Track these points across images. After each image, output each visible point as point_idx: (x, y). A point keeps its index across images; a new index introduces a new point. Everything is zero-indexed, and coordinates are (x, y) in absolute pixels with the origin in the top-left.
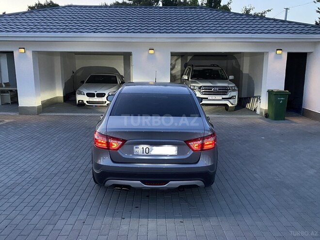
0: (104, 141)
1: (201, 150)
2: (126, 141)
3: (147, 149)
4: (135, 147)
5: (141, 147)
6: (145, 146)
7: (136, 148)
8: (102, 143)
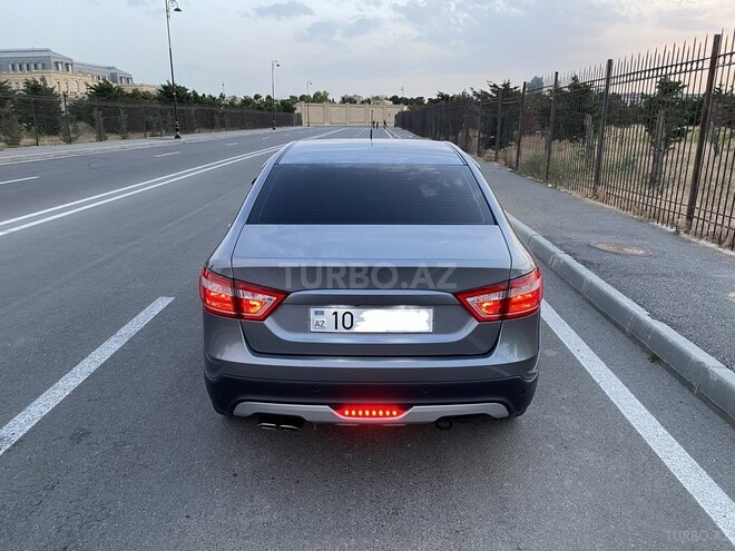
0: (227, 293)
1: (500, 319)
2: (288, 293)
3: (348, 317)
4: (312, 310)
5: (329, 311)
6: (341, 310)
7: (316, 313)
8: (223, 301)
